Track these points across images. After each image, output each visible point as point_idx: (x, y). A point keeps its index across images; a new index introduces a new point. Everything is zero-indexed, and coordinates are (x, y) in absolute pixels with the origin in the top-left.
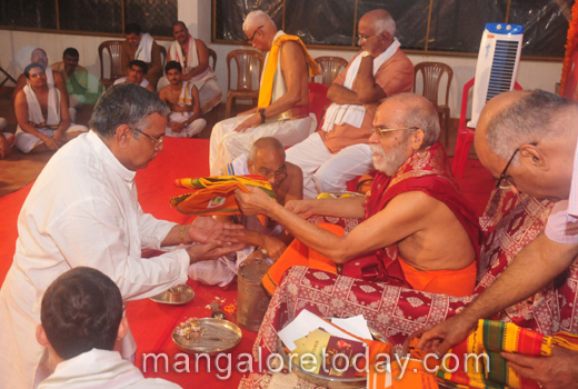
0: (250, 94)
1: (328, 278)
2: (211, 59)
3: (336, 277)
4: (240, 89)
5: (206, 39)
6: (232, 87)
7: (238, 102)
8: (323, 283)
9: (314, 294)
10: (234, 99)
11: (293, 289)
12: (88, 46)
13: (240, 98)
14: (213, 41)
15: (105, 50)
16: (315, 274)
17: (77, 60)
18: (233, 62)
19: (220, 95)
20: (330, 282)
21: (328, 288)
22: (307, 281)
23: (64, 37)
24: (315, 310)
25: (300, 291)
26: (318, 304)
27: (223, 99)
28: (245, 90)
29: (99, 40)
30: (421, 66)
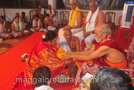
0: (66, 21)
1: (92, 65)
2: (56, 13)
3: (94, 65)
4: (63, 20)
5: (55, 8)
6: (62, 20)
7: (63, 23)
8: (91, 66)
9: (89, 69)
10: (62, 23)
11: (84, 68)
12: (27, 12)
13: (64, 22)
14: (56, 9)
15: (31, 12)
16: (89, 64)
17: (25, 15)
18: (62, 14)
19: (59, 22)
20: (93, 66)
21: (92, 67)
22: (87, 66)
23: (22, 9)
24: (89, 73)
25: (86, 68)
26: (90, 71)
27: (60, 23)
28: (65, 20)
29: (30, 10)
30: (107, 13)
